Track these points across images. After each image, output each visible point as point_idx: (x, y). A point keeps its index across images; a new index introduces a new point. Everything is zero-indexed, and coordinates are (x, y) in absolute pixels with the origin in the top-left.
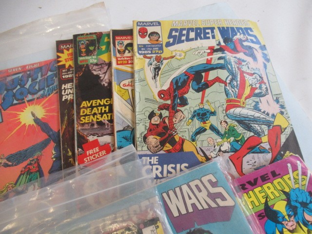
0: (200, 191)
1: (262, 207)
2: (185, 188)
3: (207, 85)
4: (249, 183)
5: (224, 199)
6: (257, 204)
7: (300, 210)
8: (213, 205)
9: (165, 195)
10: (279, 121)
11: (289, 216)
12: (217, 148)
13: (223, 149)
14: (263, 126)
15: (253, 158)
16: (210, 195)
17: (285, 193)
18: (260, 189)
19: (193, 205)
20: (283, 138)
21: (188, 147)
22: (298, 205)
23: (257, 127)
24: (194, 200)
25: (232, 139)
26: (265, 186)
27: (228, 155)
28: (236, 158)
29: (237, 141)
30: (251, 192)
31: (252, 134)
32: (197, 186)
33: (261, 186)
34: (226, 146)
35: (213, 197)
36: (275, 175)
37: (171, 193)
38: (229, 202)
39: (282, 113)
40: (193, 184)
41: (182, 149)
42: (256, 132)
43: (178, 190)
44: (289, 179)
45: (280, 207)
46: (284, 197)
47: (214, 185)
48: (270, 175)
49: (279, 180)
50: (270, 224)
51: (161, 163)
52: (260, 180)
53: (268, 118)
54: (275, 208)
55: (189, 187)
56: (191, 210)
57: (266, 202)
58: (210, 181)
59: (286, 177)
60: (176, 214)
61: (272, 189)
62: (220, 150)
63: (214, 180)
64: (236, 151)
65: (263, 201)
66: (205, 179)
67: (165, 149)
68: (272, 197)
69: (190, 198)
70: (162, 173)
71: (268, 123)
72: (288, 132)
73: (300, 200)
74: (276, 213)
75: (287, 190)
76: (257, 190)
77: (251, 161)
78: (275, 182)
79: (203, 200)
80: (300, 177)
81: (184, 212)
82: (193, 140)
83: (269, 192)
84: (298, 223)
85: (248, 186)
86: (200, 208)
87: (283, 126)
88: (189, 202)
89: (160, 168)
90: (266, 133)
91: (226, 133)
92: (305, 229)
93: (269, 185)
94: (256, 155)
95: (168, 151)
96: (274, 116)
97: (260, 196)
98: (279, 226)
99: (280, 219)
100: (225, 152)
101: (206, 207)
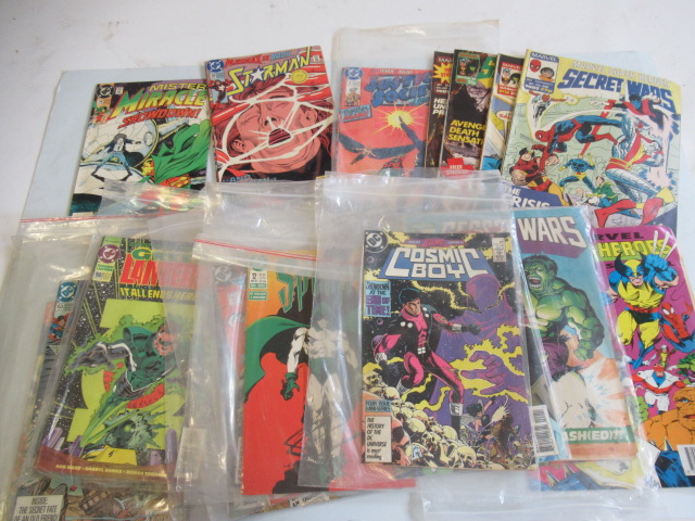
0: (555, 227)
1: (614, 259)
2: (541, 221)
3: (594, 139)
4: (608, 236)
5: (576, 239)
6: (609, 254)
7: (651, 273)
8: (564, 242)
9: (520, 221)
10: (664, 195)
11: (638, 274)
12: (585, 199)
13: (590, 201)
14: (643, 194)
15: (621, 218)
16: (564, 233)
17: (642, 255)
18: (617, 244)
19: (545, 237)
20: (661, 212)
21: (553, 190)
22: (652, 269)
23: (636, 193)
24: (547, 233)
25: (604, 196)
26: (623, 244)
27: (594, 208)
28: (602, 213)
29: (609, 199)
30: (606, 244)
31: (627, 197)
32: (553, 223)
33: (619, 242)
34: (595, 200)
35: (567, 236)
36: (637, 236)
37: (526, 221)
38: (581, 244)
39: (670, 188)
40: (550, 220)
41: (547, 190)
42: (632, 196)
43: (533, 220)
44: (652, 244)
45: (633, 264)
46: (640, 258)
47: (570, 225)
48: (632, 235)
49: (641, 242)
50: (616, 275)
51: (523, 195)
52: (619, 236)
53: (651, 188)
54: (626, 264)
55: (546, 220)
56: (541, 239)
57: (619, 256)
58: (568, 223)
59: (648, 242)
60: (526, 238)
61: (630, 248)
62: (587, 202)
63: (572, 222)
64: (604, 207)
65: (617, 254)
66: (563, 220)
67: (530, 185)
68: (627, 254)
69: (543, 230)
70: (521, 204)
71: (650, 194)
72: (670, 207)
73: (655, 265)
74: (626, 268)
75: (645, 253)
76: (613, 244)
77: (615, 221)
78: (636, 243)
79: (555, 235)
80: (664, 246)
81: (534, 238)
82: (561, 186)
83: (625, 250)
84: (645, 282)
85: (605, 237)
86: (551, 240)
87: (666, 201)
88: (541, 233)
89: (520, 199)
90: (644, 201)
91: (598, 188)
92: (651, 289)
93: (628, 243)
94: (624, 217)
95: (533, 188)
96: (659, 188)
97: (615, 250)
98: (625, 279)
99: (628, 274)
100: (592, 205)
101: (557, 241)
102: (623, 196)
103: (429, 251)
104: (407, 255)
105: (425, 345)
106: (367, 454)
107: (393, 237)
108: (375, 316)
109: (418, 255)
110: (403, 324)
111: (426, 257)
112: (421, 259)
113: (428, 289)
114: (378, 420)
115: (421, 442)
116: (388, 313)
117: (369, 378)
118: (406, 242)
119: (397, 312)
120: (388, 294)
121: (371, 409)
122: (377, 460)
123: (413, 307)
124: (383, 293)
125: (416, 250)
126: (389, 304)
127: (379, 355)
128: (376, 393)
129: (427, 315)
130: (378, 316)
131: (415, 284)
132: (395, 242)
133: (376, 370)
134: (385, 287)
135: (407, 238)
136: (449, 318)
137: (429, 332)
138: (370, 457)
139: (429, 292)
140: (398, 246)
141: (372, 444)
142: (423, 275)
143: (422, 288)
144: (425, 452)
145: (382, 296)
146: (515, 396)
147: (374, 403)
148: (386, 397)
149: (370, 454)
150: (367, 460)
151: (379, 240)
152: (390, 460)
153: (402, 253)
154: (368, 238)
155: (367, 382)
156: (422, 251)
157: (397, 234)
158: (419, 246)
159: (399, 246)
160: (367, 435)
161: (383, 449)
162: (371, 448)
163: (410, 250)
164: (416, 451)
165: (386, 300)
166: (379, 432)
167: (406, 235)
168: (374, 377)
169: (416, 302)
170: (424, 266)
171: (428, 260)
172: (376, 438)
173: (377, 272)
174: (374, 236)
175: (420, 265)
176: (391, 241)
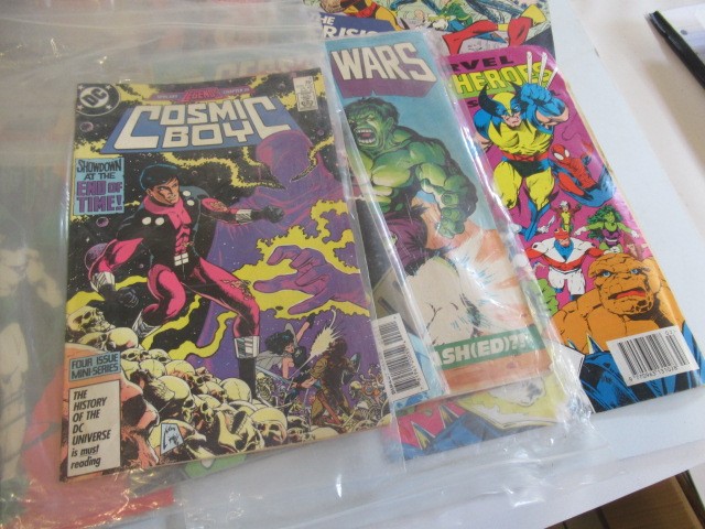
0: (388, 57)
1: (477, 94)
2: (367, 52)
4: (465, 64)
5: (421, 71)
6: (470, 89)
7: (531, 108)
8: (404, 76)
9: (335, 54)
10: (532, 13)
11: (514, 111)
13: (435, 25)
14: (504, 14)
15: (480, 44)
16: (402, 65)
17: (514, 85)
18: (479, 74)
19: (375, 72)
20: (532, 33)
22: (531, 102)
23: (495, 12)
24: (377, 66)
25: (453, 18)
26: (487, 73)
27: (441, 34)
28: (453, 38)
29: (460, 22)
30: (464, 76)
31: (485, 18)
32: (385, 53)
33: (482, 72)
34: (442, 23)
35: (407, 68)
36: (504, 61)
37: (345, 54)
38: (429, 76)
39: (539, 6)
40: (379, 50)
41: (373, 16)
42: (491, 17)
43: (356, 52)
44: (526, 70)
46: (513, 89)
47: (410, 54)
48: (498, 61)
49: (511, 69)
50: (483, 115)
51: (339, 23)
52: (481, 63)
53: (514, 6)
54: (495, 99)
55: (373, 50)
56: (369, 75)
57: (484, 89)
58: (407, 52)
59: (521, 68)
60: (346, 76)
61: (497, 78)
62: (431, 26)
63: (412, 49)
64: (455, 31)
65: (480, 88)
66: (399, 48)
67: (348, 11)
68: (494, 86)
69: (371, 63)
70: (337, 34)
71: (514, 13)
72: (542, 28)
73: (535, 97)
74: (495, 104)
75: (519, 83)
76: (473, 75)
77: (471, 46)
78: (504, 71)
79: (390, 69)
80: (542, 70)
81: (359, 75)
82: (393, 9)
83: (491, 81)
84: (525, 121)
85: (461, 67)
86: (384, 76)
87: (536, 20)
88: (369, 69)
89: (334, 30)
90: (507, 21)
91: (445, 9)
92: (534, 129)
93: (494, 72)
94: (484, 41)
95: (352, 15)
96: (524, 6)
97: (477, 82)
98: (496, 119)
99: (500, 112)
100: (439, 29)
101: (392, 76)
102: (478, 17)
103: (192, 108)
104: (154, 116)
105: (189, 250)
106: (71, 460)
107: (130, 91)
108: (93, 213)
109: (174, 115)
110: (147, 221)
111: (187, 116)
112: (181, 119)
113: (192, 163)
114: (93, 392)
115: (181, 417)
116: (118, 207)
117: (79, 320)
118: (153, 97)
119: (136, 203)
120: (119, 176)
121: (80, 374)
122: (92, 468)
123: (165, 192)
124: (110, 176)
125: (169, 108)
126: (122, 192)
127: (100, 276)
128: (92, 343)
129: (191, 203)
130: (100, 212)
131: (169, 157)
132: (132, 98)
133: (93, 303)
134: (114, 166)
135: (154, 91)
136: (229, 203)
137: (196, 229)
138: (77, 465)
139: (194, 168)
140: (137, 103)
141: (81, 439)
142: (183, 143)
143: (180, 162)
144: (189, 433)
145: (108, 181)
146: (348, 308)
147: (89, 362)
148: (110, 347)
149: (79, 459)
150: (71, 472)
151: (104, 96)
152: (117, 464)
153: (146, 114)
154: (83, 95)
155: (75, 327)
156: (181, 109)
157: (135, 87)
158: (175, 102)
159: (140, 104)
160: (71, 424)
161: (103, 444)
162: (80, 447)
163: (159, 109)
164: (171, 434)
165: (116, 187)
166: (95, 415)
167: (152, 86)
168: (87, 315)
169: (170, 185)
170: (185, 130)
171: (191, 121)
172: (91, 426)
173: (99, 145)
174: (94, 92)
175: (177, 129)
176: (124, 96)
